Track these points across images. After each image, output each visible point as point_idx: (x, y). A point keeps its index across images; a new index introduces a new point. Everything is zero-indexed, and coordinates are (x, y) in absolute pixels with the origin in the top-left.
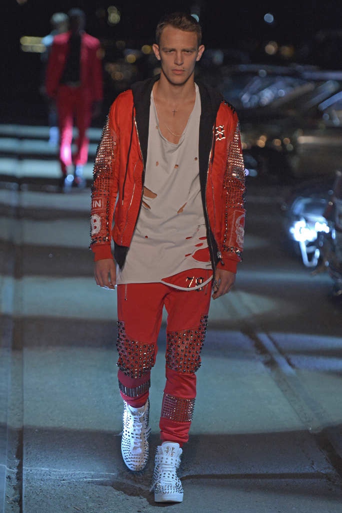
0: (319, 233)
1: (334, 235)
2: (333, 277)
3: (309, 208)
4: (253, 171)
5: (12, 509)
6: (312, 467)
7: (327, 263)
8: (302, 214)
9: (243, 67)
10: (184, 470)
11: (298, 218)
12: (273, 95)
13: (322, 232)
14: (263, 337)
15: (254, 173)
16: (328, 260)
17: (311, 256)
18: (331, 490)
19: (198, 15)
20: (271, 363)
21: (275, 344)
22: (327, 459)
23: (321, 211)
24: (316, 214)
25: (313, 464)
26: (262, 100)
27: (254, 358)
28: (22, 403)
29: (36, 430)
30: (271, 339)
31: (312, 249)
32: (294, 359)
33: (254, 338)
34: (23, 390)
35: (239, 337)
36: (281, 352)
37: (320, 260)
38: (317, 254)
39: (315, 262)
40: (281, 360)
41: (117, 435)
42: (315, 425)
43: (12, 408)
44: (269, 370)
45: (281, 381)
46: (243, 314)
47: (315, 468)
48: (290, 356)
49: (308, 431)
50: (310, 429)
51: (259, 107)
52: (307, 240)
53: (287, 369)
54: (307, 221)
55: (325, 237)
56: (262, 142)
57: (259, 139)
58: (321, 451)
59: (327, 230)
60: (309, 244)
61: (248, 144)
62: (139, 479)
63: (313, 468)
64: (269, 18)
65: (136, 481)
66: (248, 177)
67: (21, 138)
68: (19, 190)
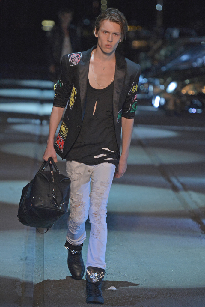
4: (198, 109)
9: (192, 40)
15: (200, 111)
19: (162, 6)
27: (200, 236)
28: (43, 267)
33: (200, 223)
34: (43, 258)
35: (190, 222)
41: (107, 289)
43: (36, 271)
46: (193, 207)
51: (204, 66)
57: (203, 88)
61: (196, 91)
66: (196, 113)
67: (42, 89)
68: (41, 124)
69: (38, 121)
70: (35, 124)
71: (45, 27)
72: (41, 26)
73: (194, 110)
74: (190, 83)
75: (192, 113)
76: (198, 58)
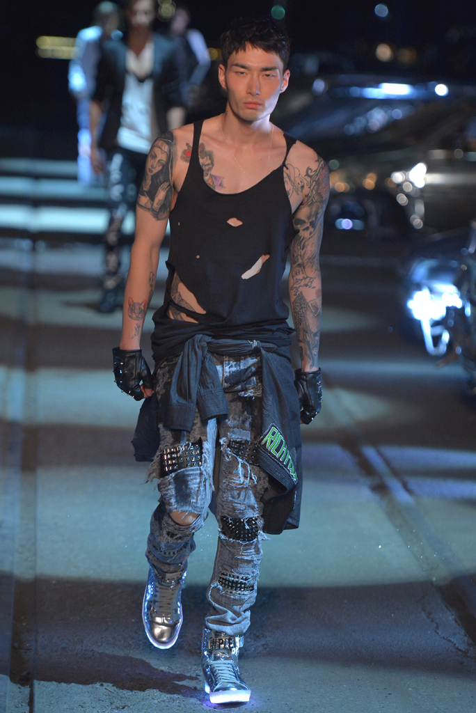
0: (448, 309)
1: (468, 311)
2: (466, 368)
3: (435, 273)
4: (357, 222)
5: (19, 690)
6: (436, 631)
7: (459, 350)
8: (425, 281)
9: (344, 79)
10: (258, 637)
11: (419, 287)
12: (387, 118)
13: (453, 307)
14: (370, 453)
15: (359, 224)
16: (460, 345)
17: (437, 339)
18: (462, 663)
20: (380, 489)
21: (387, 462)
22: (456, 622)
23: (451, 277)
24: (444, 281)
25: (437, 628)
26: (370, 124)
27: (357, 481)
28: (34, 544)
29: (54, 582)
30: (381, 454)
31: (438, 330)
32: (413, 483)
33: (357, 453)
34: (35, 525)
35: (337, 453)
36: (396, 473)
37: (450, 345)
38: (446, 337)
39: (443, 348)
40: (394, 484)
42: (440, 574)
43: (20, 550)
44: (377, 497)
45: (395, 513)
46: (343, 420)
47: (440, 633)
48: (407, 478)
49: (431, 583)
50: (434, 579)
51: (367, 133)
52: (432, 319)
53: (402, 497)
54: (431, 291)
55: (455, 313)
56: (370, 182)
57: (366, 178)
58: (447, 608)
59: (458, 303)
60: (435, 324)
61: (352, 185)
62: (196, 649)
63: (438, 633)
64: (382, 10)
65: (191, 652)
66: (352, 230)
67: (37, 177)
68: (34, 250)
69: (26, 244)
70: (21, 250)
71: (43, 50)
72: (35, 47)
73: (348, 224)
74: (339, 168)
75: (344, 230)
76: (358, 115)
